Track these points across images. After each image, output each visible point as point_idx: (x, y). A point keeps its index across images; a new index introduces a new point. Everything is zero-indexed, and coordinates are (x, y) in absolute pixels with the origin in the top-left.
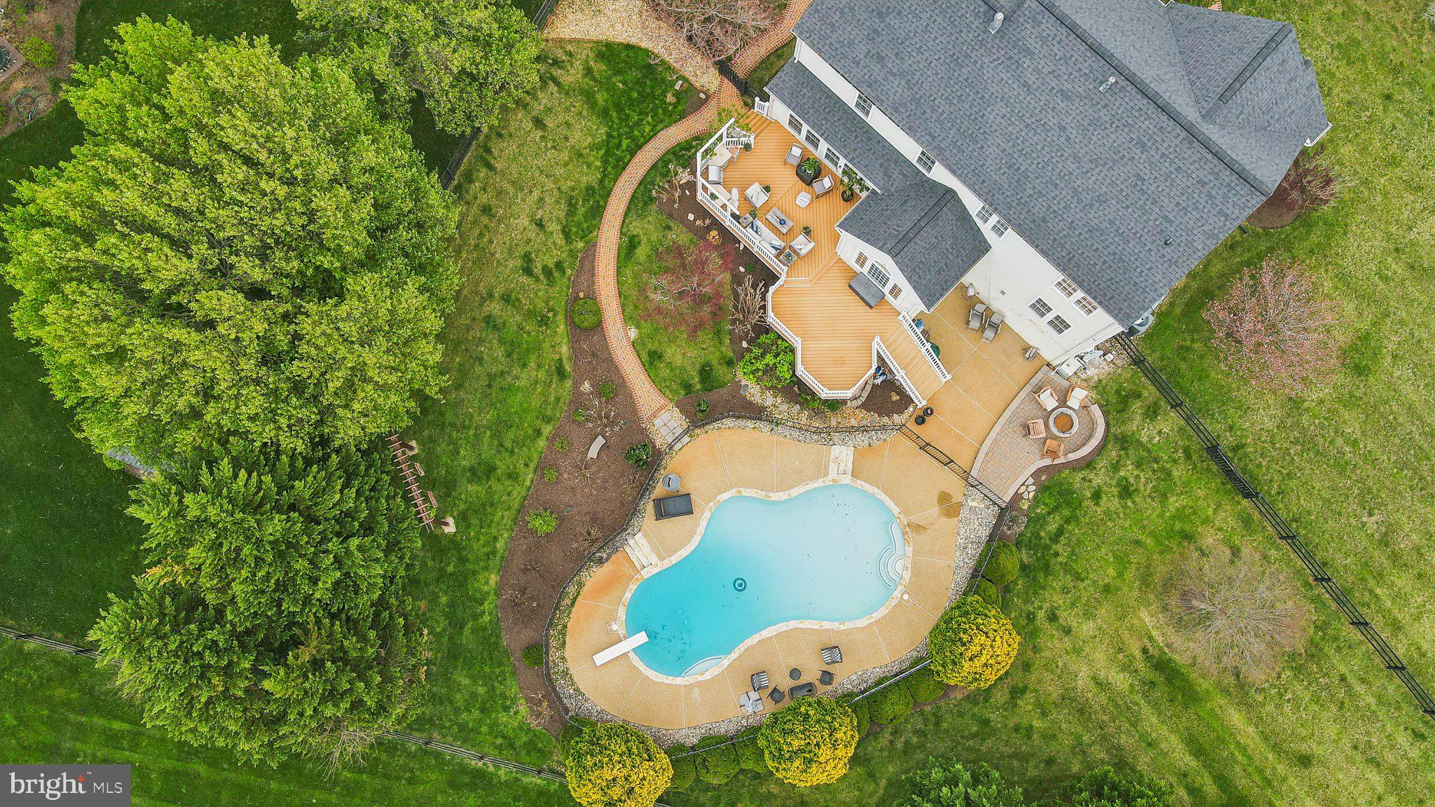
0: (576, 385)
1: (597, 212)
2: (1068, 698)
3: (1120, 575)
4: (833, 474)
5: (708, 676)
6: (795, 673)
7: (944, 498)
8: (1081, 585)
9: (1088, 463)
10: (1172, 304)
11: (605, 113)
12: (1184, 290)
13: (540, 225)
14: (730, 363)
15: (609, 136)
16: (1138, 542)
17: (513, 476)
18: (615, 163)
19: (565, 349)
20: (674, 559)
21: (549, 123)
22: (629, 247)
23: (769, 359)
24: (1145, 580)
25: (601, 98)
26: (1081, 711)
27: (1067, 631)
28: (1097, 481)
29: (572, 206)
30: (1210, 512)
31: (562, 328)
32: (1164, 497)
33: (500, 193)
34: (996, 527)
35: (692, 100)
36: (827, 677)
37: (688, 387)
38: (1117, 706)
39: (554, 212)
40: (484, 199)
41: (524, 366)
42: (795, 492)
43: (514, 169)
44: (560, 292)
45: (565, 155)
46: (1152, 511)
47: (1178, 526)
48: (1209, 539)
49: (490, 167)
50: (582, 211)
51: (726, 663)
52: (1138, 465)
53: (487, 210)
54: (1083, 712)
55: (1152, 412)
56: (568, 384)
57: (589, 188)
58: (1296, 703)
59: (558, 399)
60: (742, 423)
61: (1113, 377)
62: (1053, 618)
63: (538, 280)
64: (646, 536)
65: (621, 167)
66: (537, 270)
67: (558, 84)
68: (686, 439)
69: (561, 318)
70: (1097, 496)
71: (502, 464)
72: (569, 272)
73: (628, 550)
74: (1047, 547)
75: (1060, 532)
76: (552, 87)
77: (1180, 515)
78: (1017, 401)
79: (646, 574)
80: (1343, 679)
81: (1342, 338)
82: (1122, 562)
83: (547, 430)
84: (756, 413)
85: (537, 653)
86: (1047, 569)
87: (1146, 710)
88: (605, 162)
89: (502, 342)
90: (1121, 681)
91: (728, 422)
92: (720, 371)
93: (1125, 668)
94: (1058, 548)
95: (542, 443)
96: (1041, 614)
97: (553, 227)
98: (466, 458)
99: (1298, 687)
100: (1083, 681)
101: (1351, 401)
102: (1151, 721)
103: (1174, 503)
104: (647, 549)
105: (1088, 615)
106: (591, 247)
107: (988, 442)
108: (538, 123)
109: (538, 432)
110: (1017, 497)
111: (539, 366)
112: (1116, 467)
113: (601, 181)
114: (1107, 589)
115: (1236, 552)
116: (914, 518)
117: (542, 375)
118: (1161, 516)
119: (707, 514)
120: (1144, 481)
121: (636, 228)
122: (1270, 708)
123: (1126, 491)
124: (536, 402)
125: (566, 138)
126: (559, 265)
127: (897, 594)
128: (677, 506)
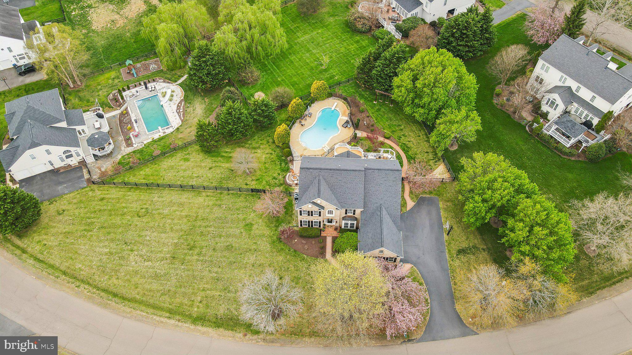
1: (403, 150)
3: (265, 167)
5: (318, 112)
8: (270, 161)
9: (284, 177)
10: (292, 208)
12: (292, 211)
13: (409, 141)
16: (266, 173)
17: (374, 113)
24: (260, 169)
27: (267, 154)
28: (281, 176)
33: (420, 140)
34: (292, 157)
36: (300, 122)
37: (361, 140)
39: (410, 145)
40: (422, 137)
41: (388, 125)
43: (422, 144)
44: (395, 137)
45: (418, 152)
46: (268, 179)
47: (261, 180)
49: (426, 141)
50: (406, 148)
51: (317, 114)
53: (419, 136)
54: (255, 148)
57: (409, 151)
58: (218, 174)
62: (271, 154)
63: (400, 135)
67: (432, 160)
68: (354, 134)
70: (279, 174)
73: (346, 116)
74: (281, 161)
75: (281, 165)
76: (432, 158)
80: (212, 183)
85: (345, 99)
86: (278, 159)
89: (395, 125)
94: (279, 163)
96: (274, 153)
97: (407, 143)
98: (383, 110)
99: (219, 176)
100: (259, 151)
101: (244, 219)
103: (264, 182)
104: (344, 118)
105: (266, 158)
106: (398, 145)
108: (427, 152)
109: (376, 120)
110: (293, 164)
112: (279, 180)
114: (265, 163)
115: (247, 184)
116: (307, 150)
117: (385, 126)
118: (265, 179)
120: (272, 182)
122: (222, 170)
123: (274, 178)
124: (381, 123)
126: (400, 139)
128: (345, 125)
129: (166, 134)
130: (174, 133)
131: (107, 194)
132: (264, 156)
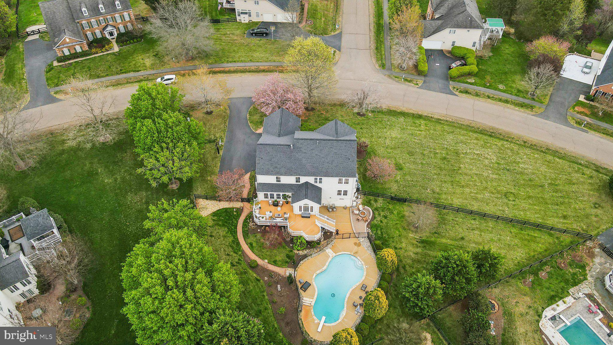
0: (264, 280)
1: (238, 244)
2: (414, 261)
3: (399, 231)
4: (331, 256)
5: (344, 314)
6: (361, 298)
7: (355, 244)
8: (395, 239)
9: (374, 218)
10: (360, 181)
11: (224, 225)
13: (228, 255)
14: (291, 251)
15: (228, 229)
16: (396, 224)
17: (266, 309)
18: (234, 232)
19: (255, 275)
20: (316, 296)
21: (213, 234)
22: (251, 246)
23: (299, 241)
24: (404, 229)
25: (220, 223)
26: (419, 262)
27: (401, 248)
28: (379, 219)
29: (231, 246)
30: (402, 209)
31: (250, 271)
32: (393, 213)
34: (370, 241)
35: (240, 211)
37: (287, 262)
38: (423, 255)
39: (230, 250)
41: (249, 285)
42: (327, 264)
44: (244, 265)
45: (222, 238)
46: (392, 216)
47: (400, 216)
48: (407, 214)
50: (235, 246)
51: (345, 308)
52: (383, 211)
54: (419, 261)
55: (376, 201)
56: (261, 281)
57: (233, 241)
58: (450, 230)
59: (262, 286)
60: (304, 260)
61: (364, 200)
63: (237, 266)
64: (306, 297)
65: (236, 232)
66: (235, 264)
68: (296, 272)
69: (248, 270)
70: (381, 222)
71: (262, 308)
72: (242, 259)
73: (304, 304)
74: (382, 237)
75: (382, 233)
77: (398, 214)
78: (351, 217)
79: (313, 304)
80: (453, 220)
81: (392, 166)
82: (397, 229)
83: (265, 294)
84: (305, 256)
86: (386, 241)
87: (429, 252)
88: (231, 234)
90: (419, 250)
91: (302, 262)
92: (291, 254)
93: (417, 247)
94: (384, 235)
95: (266, 297)
97: (232, 253)
99: (448, 227)
100: (413, 256)
101: (405, 175)
102: (431, 253)
103: (395, 212)
104: (308, 299)
105: (401, 243)
106: (243, 252)
107: (353, 228)
110: (368, 233)
111: (252, 282)
112: (379, 215)
113: (234, 238)
114: (400, 236)
115: (413, 213)
116: (354, 252)
117: (254, 284)
118: (395, 216)
119: (314, 283)
120: (387, 213)
121: (249, 241)
122: (447, 234)
123: (386, 217)
124: (258, 290)
125: (220, 235)
126: (239, 260)
127: (364, 267)
128: (306, 286)
129: (550, 307)
130: (540, 308)
131: (564, 223)
132: (404, 245)
